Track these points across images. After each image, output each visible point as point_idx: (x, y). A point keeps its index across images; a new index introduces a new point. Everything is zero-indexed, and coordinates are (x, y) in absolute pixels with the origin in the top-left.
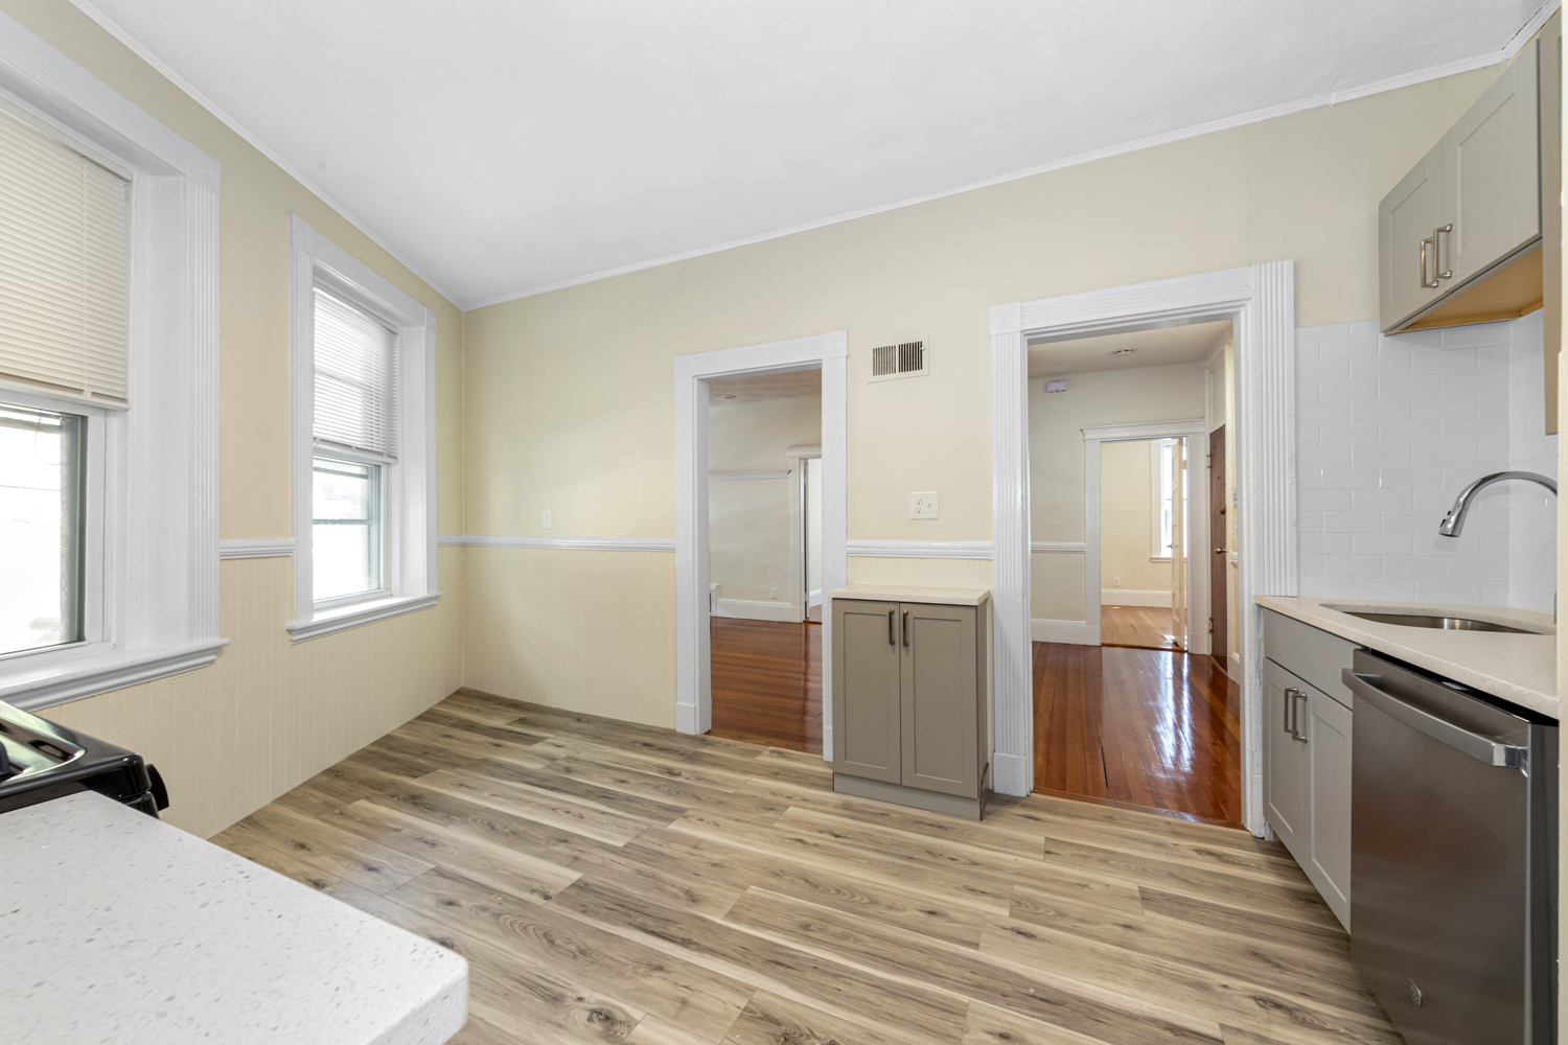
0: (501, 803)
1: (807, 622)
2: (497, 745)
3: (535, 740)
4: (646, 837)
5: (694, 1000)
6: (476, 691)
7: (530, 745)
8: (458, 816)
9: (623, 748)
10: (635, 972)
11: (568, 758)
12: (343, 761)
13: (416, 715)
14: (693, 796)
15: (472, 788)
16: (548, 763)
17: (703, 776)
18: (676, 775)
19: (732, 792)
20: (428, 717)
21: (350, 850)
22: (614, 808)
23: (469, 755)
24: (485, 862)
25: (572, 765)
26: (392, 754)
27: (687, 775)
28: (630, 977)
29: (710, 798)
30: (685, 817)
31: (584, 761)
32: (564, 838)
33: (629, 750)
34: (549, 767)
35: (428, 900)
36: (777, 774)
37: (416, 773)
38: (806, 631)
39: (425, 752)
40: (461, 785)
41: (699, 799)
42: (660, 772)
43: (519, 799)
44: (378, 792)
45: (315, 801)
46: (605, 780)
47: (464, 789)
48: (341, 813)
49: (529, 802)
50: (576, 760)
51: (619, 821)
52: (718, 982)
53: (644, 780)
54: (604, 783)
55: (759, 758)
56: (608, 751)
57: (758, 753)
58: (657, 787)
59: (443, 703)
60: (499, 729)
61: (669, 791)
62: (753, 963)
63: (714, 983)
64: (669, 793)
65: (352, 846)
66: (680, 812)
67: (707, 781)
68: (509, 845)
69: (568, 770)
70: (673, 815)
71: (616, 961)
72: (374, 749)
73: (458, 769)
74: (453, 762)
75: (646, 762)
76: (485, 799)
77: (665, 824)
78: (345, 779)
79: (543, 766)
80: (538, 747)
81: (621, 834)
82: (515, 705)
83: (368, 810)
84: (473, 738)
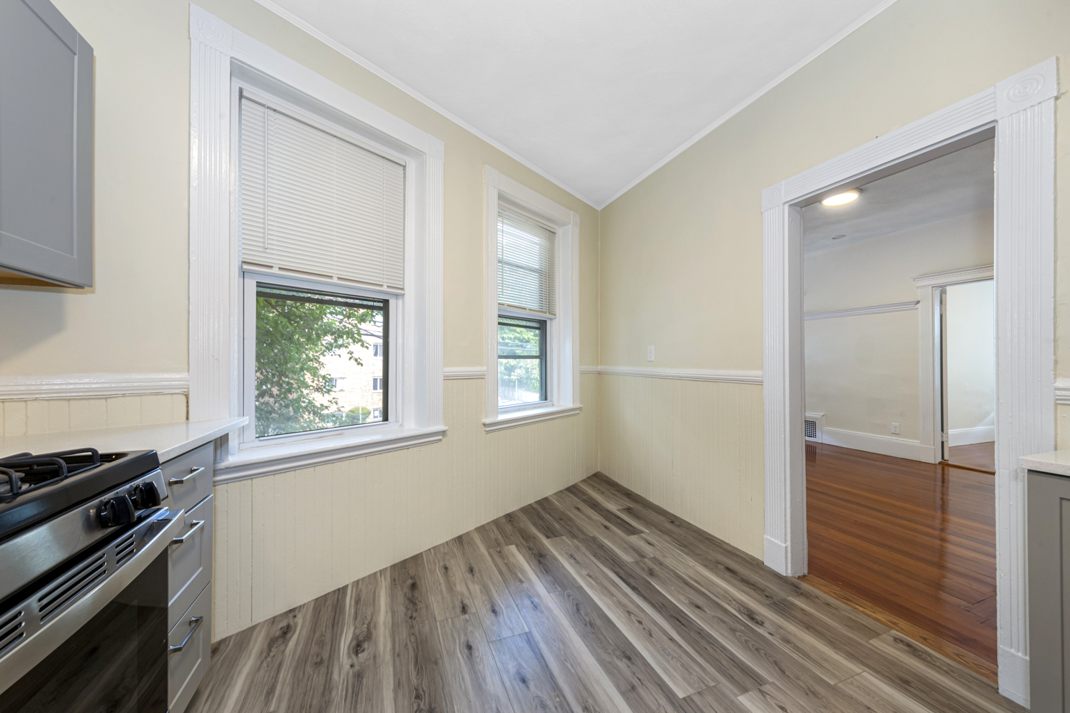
0: (591, 587)
1: (944, 464)
2: (606, 527)
3: (632, 531)
4: (710, 699)
6: (606, 476)
7: (629, 535)
8: (560, 587)
9: (706, 566)
11: (655, 560)
12: (517, 510)
13: (566, 487)
14: (776, 663)
15: (577, 562)
16: (638, 558)
17: (792, 639)
18: (757, 622)
19: (832, 683)
20: (573, 490)
21: (491, 586)
22: (683, 638)
23: (585, 530)
24: (562, 647)
25: (656, 568)
26: (543, 513)
27: (772, 629)
29: (798, 678)
30: (762, 692)
31: (667, 567)
32: (629, 654)
33: (711, 570)
34: (637, 563)
35: (512, 667)
36: (907, 682)
37: (550, 534)
38: (943, 474)
39: (563, 518)
40: (572, 556)
41: (783, 672)
42: (739, 611)
43: (606, 588)
44: (524, 542)
45: (493, 536)
46: (682, 598)
47: (572, 561)
48: (500, 552)
49: (613, 595)
50: (661, 564)
51: (685, 657)
53: (720, 614)
54: (679, 600)
55: (875, 642)
56: (691, 564)
57: (876, 634)
58: (733, 631)
59: (584, 481)
60: (612, 513)
61: (746, 641)
64: (745, 645)
65: (493, 584)
66: (758, 681)
67: (798, 649)
68: (584, 637)
69: (651, 573)
70: (748, 682)
72: (536, 506)
73: (575, 541)
74: (574, 532)
75: (726, 591)
76: (581, 576)
77: (736, 691)
78: (513, 525)
79: (632, 560)
80: (633, 539)
81: (684, 679)
82: (629, 495)
83: (513, 555)
84: (592, 516)
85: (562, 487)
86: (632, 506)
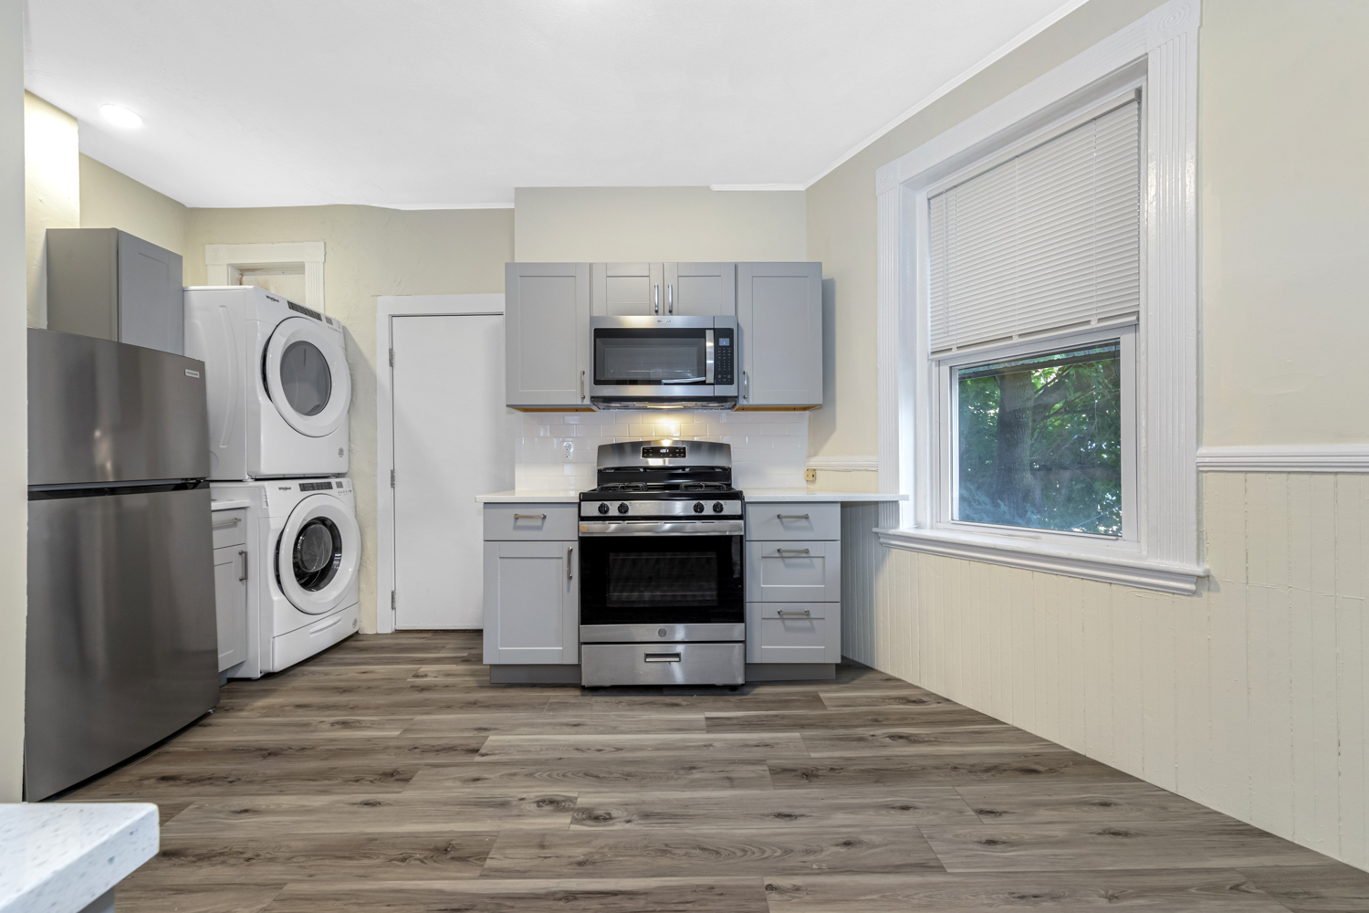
5: (535, 851)
10: (601, 853)
28: (602, 848)
52: (518, 871)
62: (487, 900)
63: (523, 869)
71: (627, 856)
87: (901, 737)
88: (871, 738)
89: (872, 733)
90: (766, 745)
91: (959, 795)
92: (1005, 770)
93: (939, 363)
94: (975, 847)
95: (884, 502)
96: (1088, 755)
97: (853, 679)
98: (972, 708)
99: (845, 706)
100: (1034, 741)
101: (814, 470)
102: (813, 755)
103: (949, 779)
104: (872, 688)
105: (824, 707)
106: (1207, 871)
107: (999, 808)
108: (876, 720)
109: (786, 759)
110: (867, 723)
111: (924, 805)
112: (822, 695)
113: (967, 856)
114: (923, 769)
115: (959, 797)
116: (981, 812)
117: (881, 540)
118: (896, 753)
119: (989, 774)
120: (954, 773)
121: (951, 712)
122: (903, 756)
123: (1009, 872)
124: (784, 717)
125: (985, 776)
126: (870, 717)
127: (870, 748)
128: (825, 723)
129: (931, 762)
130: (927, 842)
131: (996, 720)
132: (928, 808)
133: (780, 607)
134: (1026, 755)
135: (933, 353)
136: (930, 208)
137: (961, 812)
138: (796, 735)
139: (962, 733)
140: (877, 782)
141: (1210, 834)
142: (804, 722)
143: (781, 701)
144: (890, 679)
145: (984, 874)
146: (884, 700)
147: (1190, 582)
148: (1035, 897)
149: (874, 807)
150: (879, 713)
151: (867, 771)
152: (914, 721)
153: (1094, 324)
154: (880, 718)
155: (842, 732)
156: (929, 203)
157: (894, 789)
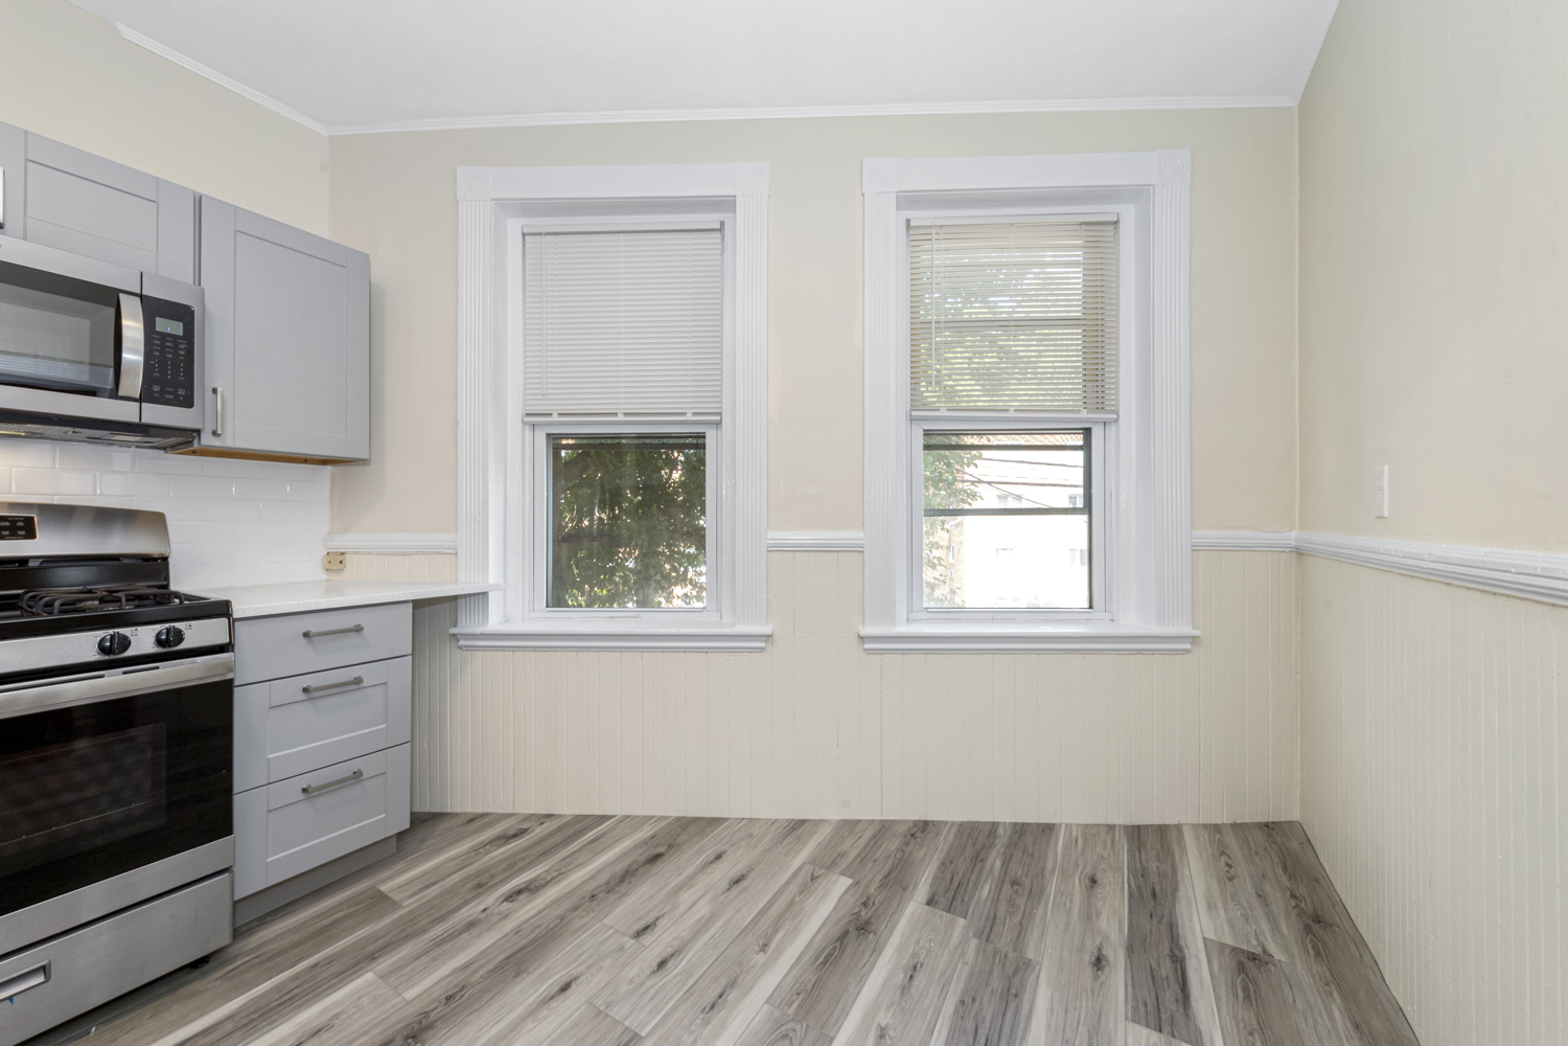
85: (1120, 818)
86: (1278, 954)
87: (519, 892)
88: (483, 915)
89: (482, 908)
90: (316, 1033)
91: (611, 928)
92: (637, 870)
93: (534, 426)
94: (652, 982)
95: (465, 596)
96: (688, 815)
97: (423, 841)
98: (577, 813)
99: (428, 887)
100: (644, 823)
101: (342, 554)
102: (410, 994)
103: (592, 915)
104: (456, 841)
105: (396, 905)
106: (795, 875)
107: (650, 919)
108: (480, 886)
109: (365, 1033)
110: (470, 896)
111: (583, 967)
112: (384, 888)
113: (651, 999)
114: (562, 919)
115: (612, 931)
116: (639, 934)
117: (461, 643)
118: (523, 918)
119: (625, 883)
120: (594, 903)
121: (559, 829)
122: (534, 916)
123: (691, 987)
124: (330, 961)
125: (623, 889)
126: (469, 886)
127: (488, 930)
128: (408, 930)
129: (567, 905)
130: (607, 1016)
131: (604, 816)
132: (589, 967)
133: (304, 781)
134: (645, 842)
135: (528, 415)
136: (524, 245)
137: (621, 949)
138: (368, 976)
139: (580, 849)
140: (517, 975)
141: (781, 842)
142: (371, 948)
143: (313, 936)
144: (473, 818)
145: (674, 1009)
146: (478, 850)
147: (761, 641)
148: (720, 997)
149: (529, 1015)
150: (479, 874)
151: (499, 967)
152: (525, 862)
153: (689, 417)
154: (482, 880)
155: (438, 930)
156: (524, 240)
157: (542, 969)
